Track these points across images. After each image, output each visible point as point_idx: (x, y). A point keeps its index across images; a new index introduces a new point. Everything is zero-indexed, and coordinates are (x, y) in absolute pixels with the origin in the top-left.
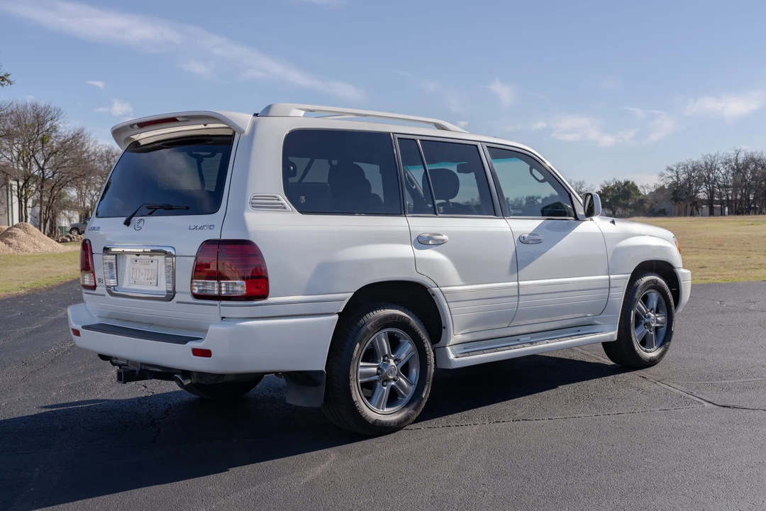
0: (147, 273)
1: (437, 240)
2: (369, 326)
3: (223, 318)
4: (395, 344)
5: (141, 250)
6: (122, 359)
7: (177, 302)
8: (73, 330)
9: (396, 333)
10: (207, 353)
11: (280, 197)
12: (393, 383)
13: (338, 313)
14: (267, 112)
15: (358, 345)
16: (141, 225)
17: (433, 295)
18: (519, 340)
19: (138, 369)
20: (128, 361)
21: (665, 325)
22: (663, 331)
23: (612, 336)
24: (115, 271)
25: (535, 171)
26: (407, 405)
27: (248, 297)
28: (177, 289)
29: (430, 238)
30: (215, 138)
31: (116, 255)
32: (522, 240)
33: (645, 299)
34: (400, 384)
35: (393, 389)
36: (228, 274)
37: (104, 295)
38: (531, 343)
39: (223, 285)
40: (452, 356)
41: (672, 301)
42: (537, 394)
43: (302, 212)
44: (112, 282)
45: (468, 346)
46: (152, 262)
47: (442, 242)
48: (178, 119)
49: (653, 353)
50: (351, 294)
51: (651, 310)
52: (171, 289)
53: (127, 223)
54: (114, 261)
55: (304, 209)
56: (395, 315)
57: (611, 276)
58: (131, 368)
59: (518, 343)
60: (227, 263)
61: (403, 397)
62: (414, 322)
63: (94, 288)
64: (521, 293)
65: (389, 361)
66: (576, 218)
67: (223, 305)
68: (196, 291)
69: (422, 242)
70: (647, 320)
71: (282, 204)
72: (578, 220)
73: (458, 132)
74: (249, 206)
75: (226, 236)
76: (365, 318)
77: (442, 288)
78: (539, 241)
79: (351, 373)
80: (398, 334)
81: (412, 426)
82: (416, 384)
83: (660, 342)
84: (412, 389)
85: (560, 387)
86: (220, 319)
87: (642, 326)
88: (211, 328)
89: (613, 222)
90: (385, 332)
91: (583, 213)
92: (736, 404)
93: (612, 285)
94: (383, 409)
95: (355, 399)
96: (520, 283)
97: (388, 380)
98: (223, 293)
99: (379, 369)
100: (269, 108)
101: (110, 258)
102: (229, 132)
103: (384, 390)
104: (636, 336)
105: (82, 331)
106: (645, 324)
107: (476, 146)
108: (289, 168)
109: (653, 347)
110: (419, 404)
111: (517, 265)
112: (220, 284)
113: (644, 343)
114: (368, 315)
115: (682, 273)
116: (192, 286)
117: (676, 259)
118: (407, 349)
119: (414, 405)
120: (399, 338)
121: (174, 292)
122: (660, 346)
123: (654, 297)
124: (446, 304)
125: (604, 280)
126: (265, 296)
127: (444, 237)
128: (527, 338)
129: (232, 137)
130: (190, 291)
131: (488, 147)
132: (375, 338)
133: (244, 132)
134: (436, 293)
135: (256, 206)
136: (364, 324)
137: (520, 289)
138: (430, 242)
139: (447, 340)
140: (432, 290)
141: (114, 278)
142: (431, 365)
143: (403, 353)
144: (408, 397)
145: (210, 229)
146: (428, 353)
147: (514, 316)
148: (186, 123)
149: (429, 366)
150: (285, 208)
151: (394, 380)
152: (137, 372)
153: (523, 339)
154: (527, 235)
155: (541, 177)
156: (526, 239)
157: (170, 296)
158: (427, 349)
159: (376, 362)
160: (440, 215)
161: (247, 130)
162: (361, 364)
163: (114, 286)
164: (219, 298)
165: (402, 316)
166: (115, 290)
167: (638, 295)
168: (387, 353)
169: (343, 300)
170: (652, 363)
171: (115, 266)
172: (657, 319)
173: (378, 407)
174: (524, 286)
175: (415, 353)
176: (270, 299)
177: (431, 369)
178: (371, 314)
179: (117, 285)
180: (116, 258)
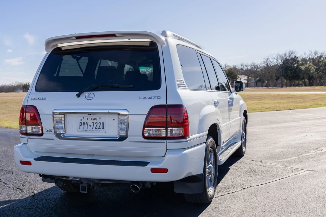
0: (95, 125)
6: (74, 178)
7: (129, 142)
8: (23, 162)
10: (165, 171)
11: (183, 81)
20: (80, 178)
24: (64, 124)
28: (129, 134)
31: (64, 115)
37: (53, 139)
39: (169, 131)
43: (189, 89)
44: (62, 131)
46: (100, 118)
48: (117, 35)
52: (123, 134)
53: (79, 95)
54: (63, 119)
63: (42, 135)
67: (169, 142)
68: (146, 135)
69: (215, 104)
74: (177, 86)
83: (245, 145)
86: (166, 150)
98: (169, 135)
101: (59, 117)
105: (34, 162)
116: (143, 132)
121: (127, 136)
130: (142, 135)
141: (62, 129)
145: (157, 98)
148: (122, 38)
150: (185, 87)
157: (122, 139)
163: (63, 133)
164: (166, 138)
166: (64, 136)
170: (244, 154)
171: (63, 122)
179: (65, 133)
180: (64, 116)
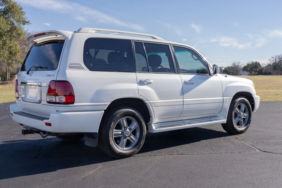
0: (34, 93)
1: (148, 82)
2: (118, 116)
3: (57, 111)
4: (129, 122)
5: (37, 84)
7: (42, 104)
8: (11, 114)
9: (130, 118)
10: (49, 124)
11: (81, 64)
12: (128, 138)
13: (104, 110)
14: (79, 31)
15: (113, 123)
16: (32, 74)
17: (146, 104)
18: (184, 122)
19: (30, 129)
20: (27, 126)
21: (248, 117)
22: (247, 120)
23: (224, 121)
24: (24, 92)
25: (194, 56)
26: (134, 147)
27: (66, 103)
28: (42, 99)
29: (145, 81)
30: (60, 41)
32: (185, 83)
33: (239, 107)
34: (131, 138)
35: (128, 140)
36: (59, 94)
37: (21, 101)
38: (189, 123)
40: (154, 128)
41: (251, 108)
42: (191, 144)
43: (91, 70)
44: (23, 96)
45: (161, 124)
46: (36, 88)
47: (151, 83)
48: (46, 33)
49: (242, 128)
50: (110, 103)
51: (242, 111)
52: (40, 99)
53: (28, 73)
54: (24, 88)
55: (91, 69)
56: (129, 112)
57: (224, 98)
58: (28, 129)
59: (184, 123)
60: (59, 90)
61: (133, 143)
62: (137, 114)
63: (18, 98)
64: (184, 104)
65: (127, 129)
66: (210, 75)
67: (56, 106)
68: (48, 100)
69: (141, 83)
70: (240, 115)
71: (82, 67)
72: (211, 75)
73: (160, 40)
74: (68, 67)
75: (59, 79)
76: (116, 112)
77: (149, 101)
78: (193, 84)
79: (110, 133)
80: (131, 119)
81: (136, 155)
82: (138, 138)
83: (246, 124)
84: (136, 140)
85: (202, 141)
86: (56, 111)
87: (238, 118)
88: (52, 115)
89: (226, 76)
90: (125, 118)
91: (213, 73)
92: (269, 151)
93: (224, 101)
94: (124, 148)
95: (111, 144)
96: (184, 100)
97: (126, 137)
98: (57, 101)
99: (122, 132)
100: (80, 29)
101: (23, 87)
102: (63, 39)
103: (124, 141)
104: (235, 122)
105: (14, 114)
106: (239, 117)
107: (168, 45)
108: (86, 53)
109: (242, 126)
110: (139, 147)
111: (183, 92)
112: (56, 97)
113: (238, 124)
114: (118, 111)
115: (255, 97)
116: (47, 98)
117: (253, 91)
118: (135, 125)
119: (137, 147)
120: (132, 120)
121: (41, 100)
122: (245, 126)
123: (243, 106)
124: (151, 107)
125: (221, 99)
126: (73, 103)
127: (151, 81)
128: (188, 121)
129: (64, 40)
130: (46, 100)
131: (173, 46)
132: (120, 120)
133: (68, 38)
134: (147, 103)
135: (70, 67)
136: (116, 114)
137: (184, 102)
138: (145, 83)
139: (152, 121)
140: (145, 102)
141: (24, 95)
142: (145, 131)
143: (133, 126)
144: (135, 144)
145: (53, 76)
146: (143, 126)
147: (181, 113)
148: (49, 35)
149: (144, 132)
150: (83, 68)
151: (129, 137)
152: (29, 131)
153: (186, 122)
154: (187, 81)
155: (196, 58)
156: (187, 82)
157: (40, 102)
158: (143, 125)
159: (121, 130)
160: (151, 72)
161: (70, 38)
162: (114, 130)
163: (24, 97)
164: (55, 103)
165: (132, 112)
166: (24, 99)
167: (236, 105)
168: (126, 126)
169: (106, 105)
170: (241, 132)
171: (24, 90)
172: (244, 115)
173: (122, 147)
174: (185, 101)
175: (138, 126)
176: (75, 104)
177: (145, 133)
178: (119, 110)
179: (25, 97)
180: (25, 86)
